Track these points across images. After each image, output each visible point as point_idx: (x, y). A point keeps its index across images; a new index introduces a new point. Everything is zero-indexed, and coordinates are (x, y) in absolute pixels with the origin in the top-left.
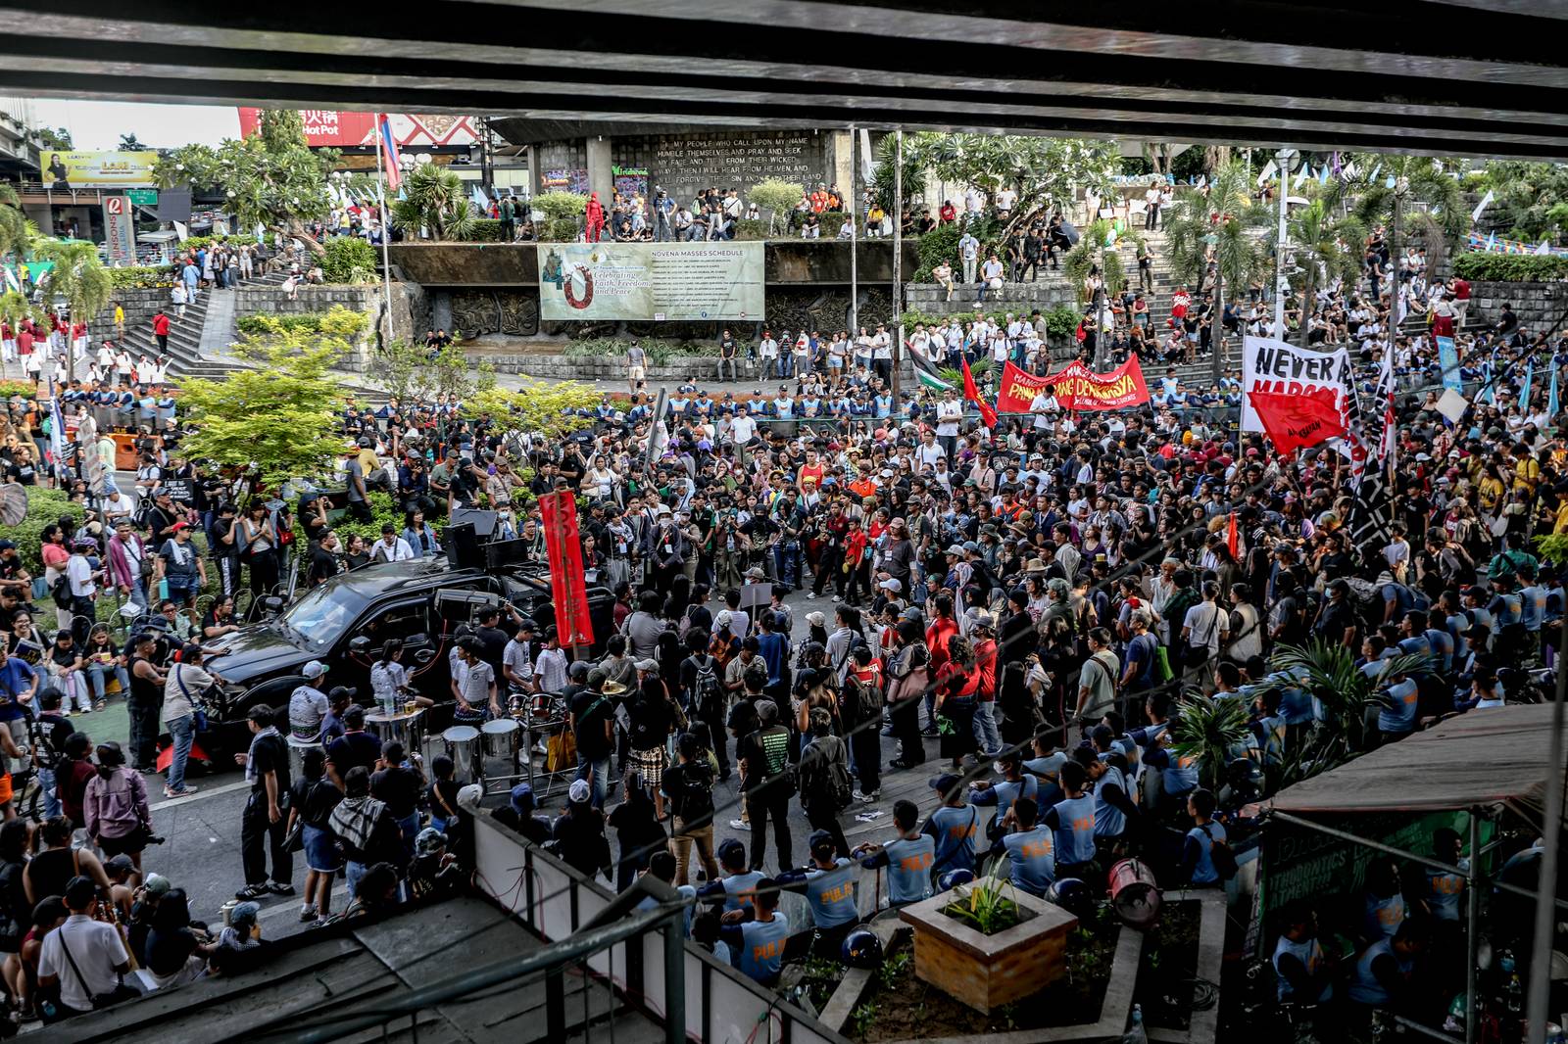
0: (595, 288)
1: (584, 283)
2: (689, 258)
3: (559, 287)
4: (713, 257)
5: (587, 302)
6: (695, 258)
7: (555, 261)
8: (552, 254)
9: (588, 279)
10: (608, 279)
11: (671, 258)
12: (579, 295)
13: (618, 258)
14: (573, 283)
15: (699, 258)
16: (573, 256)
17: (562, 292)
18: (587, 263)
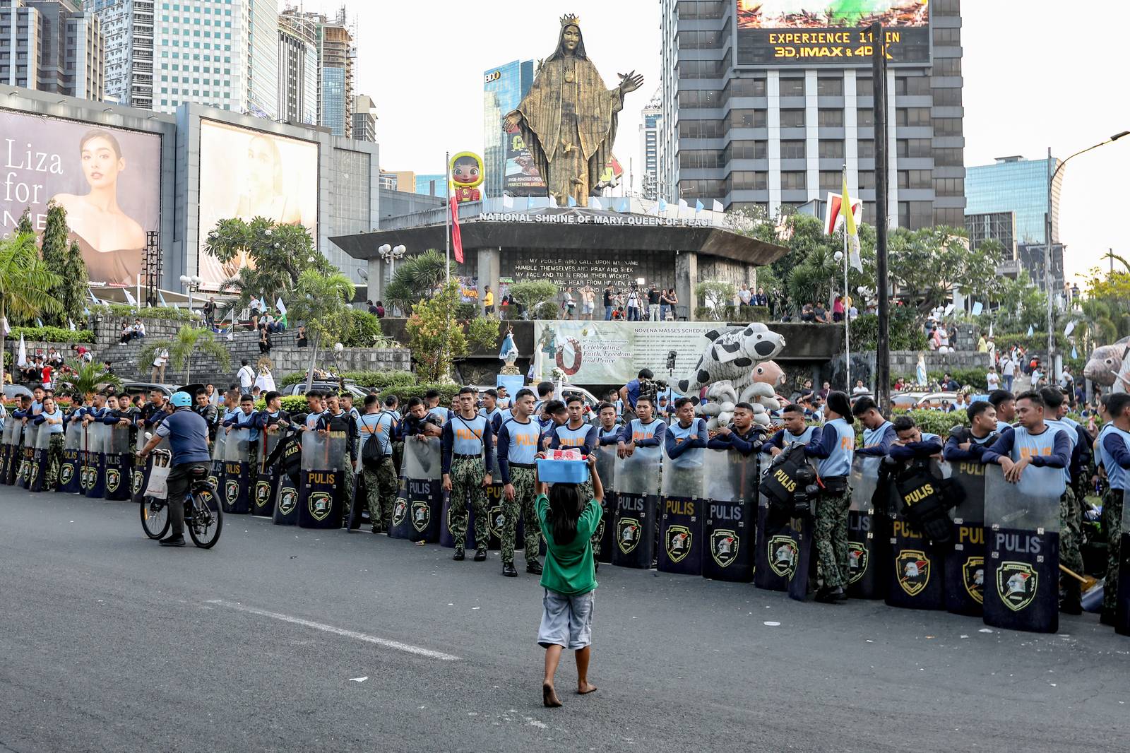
0: (583, 358)
1: (574, 353)
2: (665, 334)
3: (551, 356)
4: (685, 334)
5: (575, 369)
6: (669, 334)
7: (549, 336)
8: (547, 329)
9: (578, 350)
10: (596, 350)
11: (650, 334)
12: (569, 363)
13: (605, 333)
14: (565, 354)
15: (674, 334)
16: (565, 331)
17: (554, 361)
18: (577, 336)
